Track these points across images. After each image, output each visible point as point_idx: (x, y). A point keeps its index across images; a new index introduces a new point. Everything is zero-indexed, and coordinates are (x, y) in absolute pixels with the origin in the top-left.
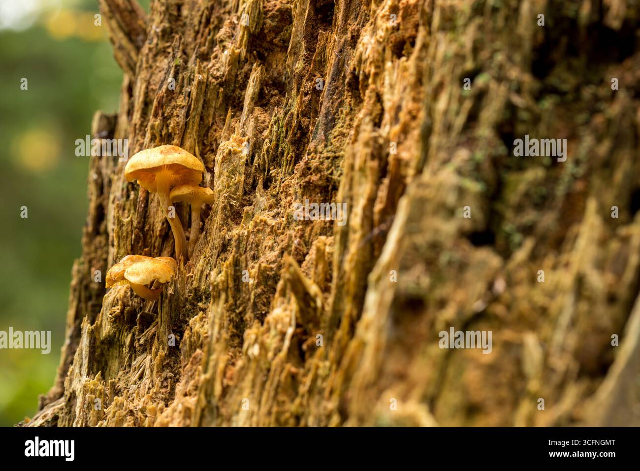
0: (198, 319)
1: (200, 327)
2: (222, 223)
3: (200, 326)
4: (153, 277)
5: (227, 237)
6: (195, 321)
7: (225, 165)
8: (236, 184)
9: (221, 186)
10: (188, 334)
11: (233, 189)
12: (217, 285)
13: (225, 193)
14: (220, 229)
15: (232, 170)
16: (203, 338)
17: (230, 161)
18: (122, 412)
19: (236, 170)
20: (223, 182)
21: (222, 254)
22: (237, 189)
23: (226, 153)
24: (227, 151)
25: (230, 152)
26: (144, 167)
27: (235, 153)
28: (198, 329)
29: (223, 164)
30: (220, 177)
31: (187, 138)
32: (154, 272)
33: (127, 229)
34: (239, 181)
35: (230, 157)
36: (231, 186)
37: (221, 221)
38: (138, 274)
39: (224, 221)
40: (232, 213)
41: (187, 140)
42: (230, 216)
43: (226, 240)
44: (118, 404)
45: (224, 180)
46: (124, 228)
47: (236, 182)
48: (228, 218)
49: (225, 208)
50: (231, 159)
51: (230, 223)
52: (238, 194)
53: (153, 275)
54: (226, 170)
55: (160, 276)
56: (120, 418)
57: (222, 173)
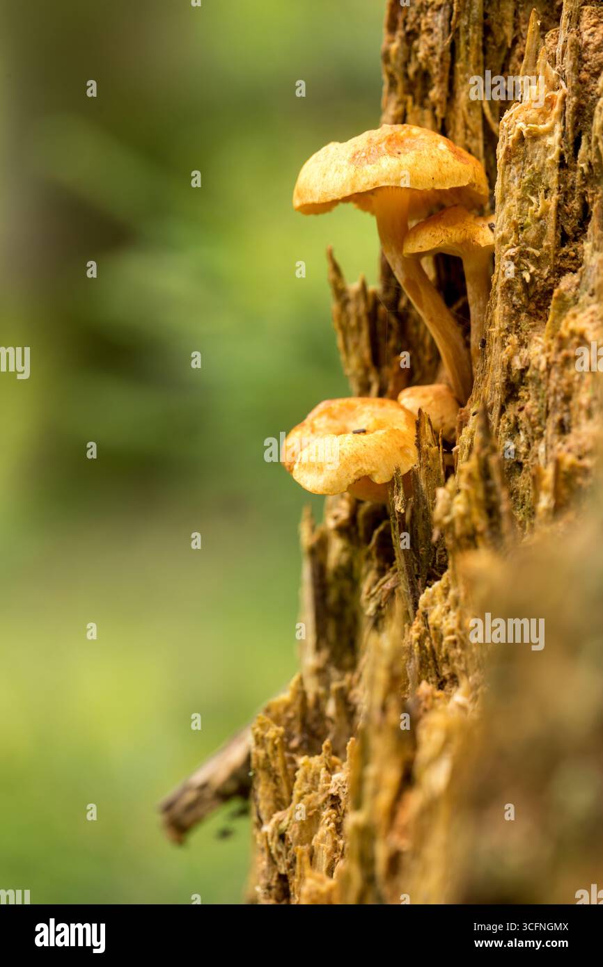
0: (439, 592)
1: (443, 615)
2: (506, 325)
3: (443, 610)
4: (355, 474)
5: (517, 364)
6: (433, 595)
7: (514, 170)
8: (539, 219)
9: (505, 226)
10: (418, 630)
11: (531, 234)
12: (451, 524)
13: (513, 247)
14: (503, 342)
15: (531, 182)
16: (447, 643)
17: (524, 159)
18: (316, 798)
19: (540, 180)
20: (509, 216)
21: (510, 405)
22: (542, 233)
23: (513, 140)
24: (514, 136)
25: (521, 139)
26: (316, 200)
27: (535, 137)
28: (436, 619)
29: (508, 167)
30: (503, 200)
31: (459, 83)
32: (358, 460)
33: (357, 310)
34: (546, 212)
35: (522, 150)
36: (528, 225)
37: (503, 321)
38: (320, 469)
39: (511, 321)
40: (529, 299)
41: (460, 88)
42: (523, 306)
43: (514, 372)
44: (310, 776)
45: (513, 209)
46: (351, 308)
47: (538, 214)
48: (518, 311)
49: (509, 288)
50: (525, 155)
51: (525, 322)
52: (545, 244)
53: (354, 469)
54: (516, 181)
55: (373, 469)
56: (311, 813)
57: (507, 191)
